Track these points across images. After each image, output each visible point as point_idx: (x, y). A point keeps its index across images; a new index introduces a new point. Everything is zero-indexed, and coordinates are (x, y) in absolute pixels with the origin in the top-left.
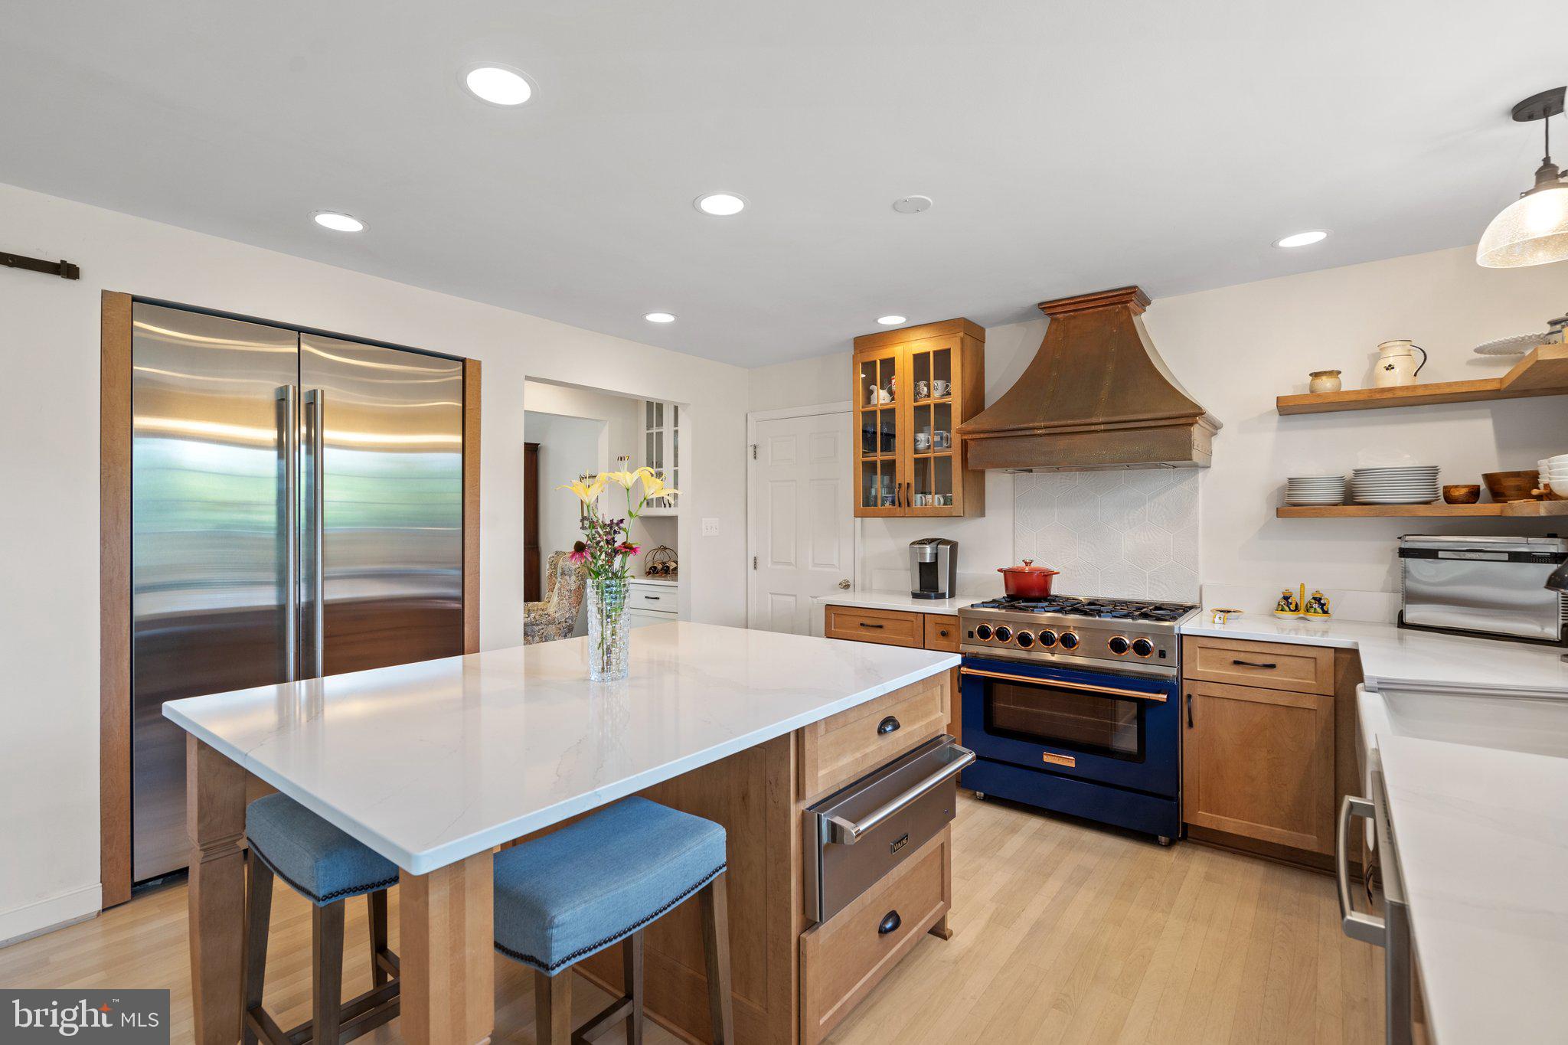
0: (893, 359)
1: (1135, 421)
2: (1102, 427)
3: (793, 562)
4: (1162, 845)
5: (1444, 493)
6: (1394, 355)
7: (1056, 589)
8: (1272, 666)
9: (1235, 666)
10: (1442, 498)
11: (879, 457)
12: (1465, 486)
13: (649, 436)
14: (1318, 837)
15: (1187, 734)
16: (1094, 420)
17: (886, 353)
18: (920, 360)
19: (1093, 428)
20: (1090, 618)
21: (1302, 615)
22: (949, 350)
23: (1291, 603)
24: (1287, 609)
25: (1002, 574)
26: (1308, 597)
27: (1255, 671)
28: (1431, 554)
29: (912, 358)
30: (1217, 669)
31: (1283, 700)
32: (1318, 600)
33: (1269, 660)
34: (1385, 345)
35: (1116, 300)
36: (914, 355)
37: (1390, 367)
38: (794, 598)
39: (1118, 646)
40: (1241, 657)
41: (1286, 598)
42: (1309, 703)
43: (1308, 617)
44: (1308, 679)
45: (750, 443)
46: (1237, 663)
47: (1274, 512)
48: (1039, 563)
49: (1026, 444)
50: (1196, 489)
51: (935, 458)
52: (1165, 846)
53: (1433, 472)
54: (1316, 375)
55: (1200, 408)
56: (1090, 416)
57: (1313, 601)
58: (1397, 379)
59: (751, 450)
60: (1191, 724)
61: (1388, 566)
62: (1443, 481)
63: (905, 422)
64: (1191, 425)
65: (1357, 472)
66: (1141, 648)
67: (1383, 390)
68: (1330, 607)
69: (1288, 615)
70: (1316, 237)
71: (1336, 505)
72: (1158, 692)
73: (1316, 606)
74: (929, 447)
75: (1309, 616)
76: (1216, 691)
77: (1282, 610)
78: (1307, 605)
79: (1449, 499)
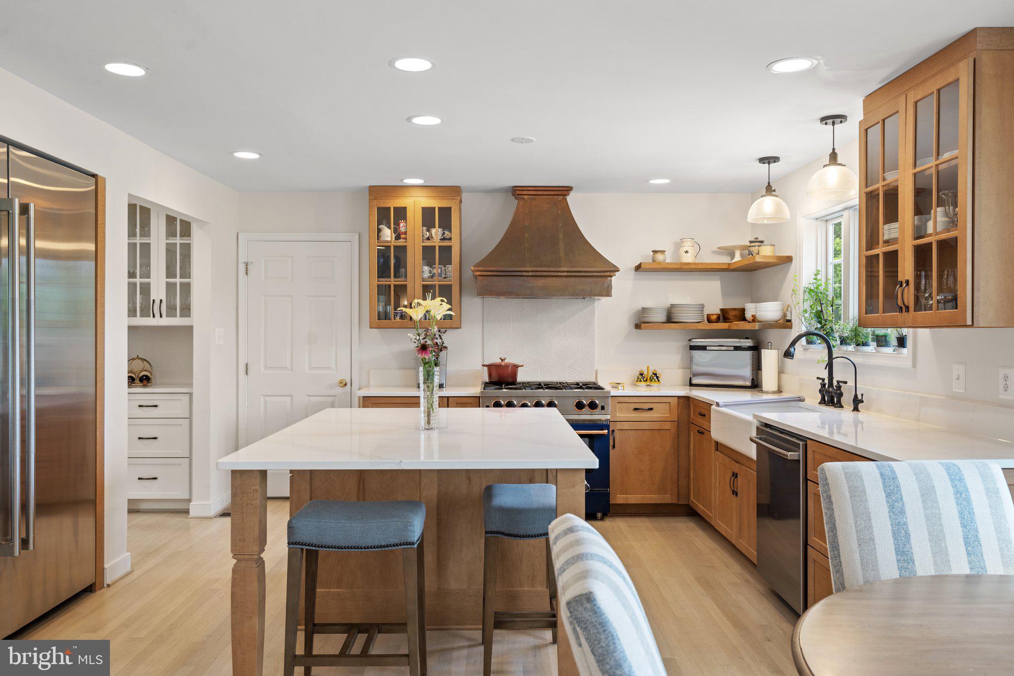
0: (405, 208)
1: (584, 272)
2: (565, 274)
3: (290, 368)
4: (598, 520)
5: (707, 318)
6: (688, 245)
7: (521, 377)
8: (651, 409)
9: (635, 411)
10: (706, 320)
11: (392, 281)
12: (716, 314)
13: (132, 247)
14: (671, 495)
15: (612, 452)
16: (562, 269)
17: (400, 203)
18: (428, 213)
19: (560, 274)
20: (561, 391)
21: (648, 384)
22: (449, 209)
23: (644, 377)
24: (643, 380)
25: (486, 368)
26: (650, 374)
27: (644, 413)
28: (703, 348)
29: (421, 210)
30: (626, 413)
31: (655, 426)
32: (655, 374)
33: (650, 406)
34: (685, 240)
35: (560, 193)
36: (423, 208)
37: (687, 252)
38: (289, 398)
39: (580, 406)
40: (637, 406)
41: (641, 374)
42: (667, 426)
43: (651, 384)
44: (666, 414)
45: (242, 259)
46: (636, 409)
47: (633, 326)
48: (511, 360)
49: (517, 281)
50: (594, 312)
51: (440, 286)
52: (600, 520)
53: (702, 306)
54: (655, 252)
55: (618, 268)
56: (560, 267)
57: (653, 375)
58: (688, 259)
59: (242, 268)
60: (614, 447)
61: (681, 355)
62: (707, 311)
63: (414, 256)
64: (611, 276)
65: (672, 306)
66: (593, 406)
67: (686, 264)
68: (660, 379)
69: (643, 384)
70: (666, 181)
71: (663, 323)
72: (602, 430)
73: (655, 378)
74: (432, 277)
75: (653, 384)
76: (626, 426)
77: (640, 381)
78: (650, 378)
79: (709, 321)
